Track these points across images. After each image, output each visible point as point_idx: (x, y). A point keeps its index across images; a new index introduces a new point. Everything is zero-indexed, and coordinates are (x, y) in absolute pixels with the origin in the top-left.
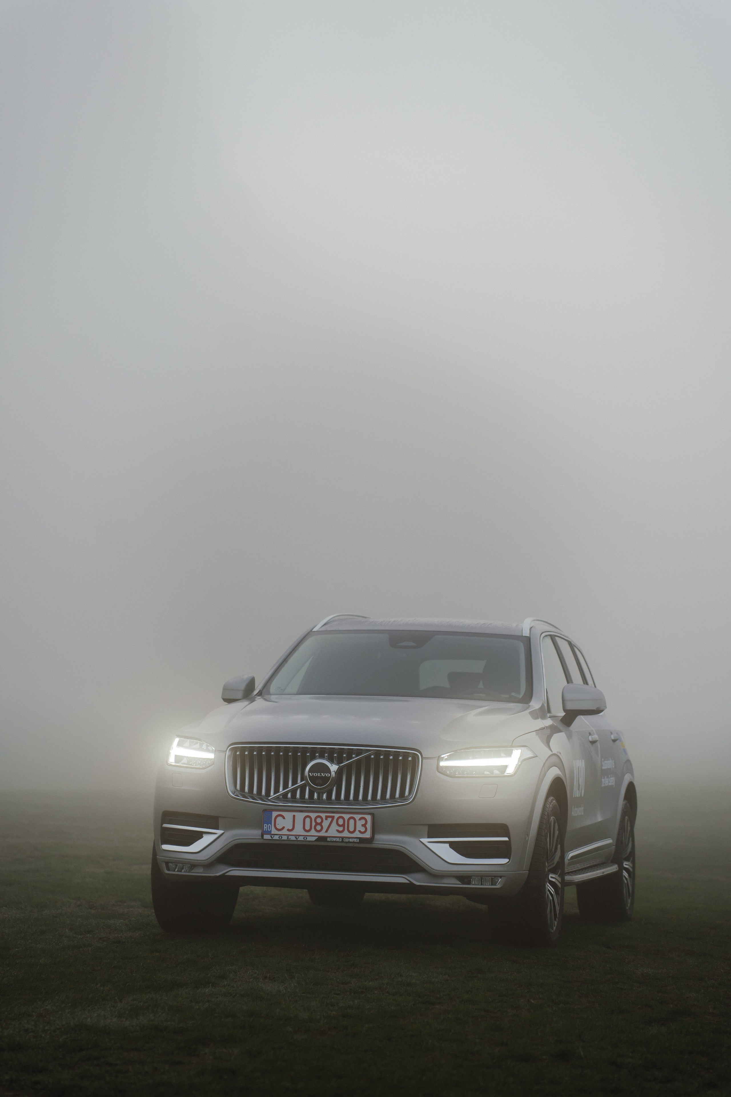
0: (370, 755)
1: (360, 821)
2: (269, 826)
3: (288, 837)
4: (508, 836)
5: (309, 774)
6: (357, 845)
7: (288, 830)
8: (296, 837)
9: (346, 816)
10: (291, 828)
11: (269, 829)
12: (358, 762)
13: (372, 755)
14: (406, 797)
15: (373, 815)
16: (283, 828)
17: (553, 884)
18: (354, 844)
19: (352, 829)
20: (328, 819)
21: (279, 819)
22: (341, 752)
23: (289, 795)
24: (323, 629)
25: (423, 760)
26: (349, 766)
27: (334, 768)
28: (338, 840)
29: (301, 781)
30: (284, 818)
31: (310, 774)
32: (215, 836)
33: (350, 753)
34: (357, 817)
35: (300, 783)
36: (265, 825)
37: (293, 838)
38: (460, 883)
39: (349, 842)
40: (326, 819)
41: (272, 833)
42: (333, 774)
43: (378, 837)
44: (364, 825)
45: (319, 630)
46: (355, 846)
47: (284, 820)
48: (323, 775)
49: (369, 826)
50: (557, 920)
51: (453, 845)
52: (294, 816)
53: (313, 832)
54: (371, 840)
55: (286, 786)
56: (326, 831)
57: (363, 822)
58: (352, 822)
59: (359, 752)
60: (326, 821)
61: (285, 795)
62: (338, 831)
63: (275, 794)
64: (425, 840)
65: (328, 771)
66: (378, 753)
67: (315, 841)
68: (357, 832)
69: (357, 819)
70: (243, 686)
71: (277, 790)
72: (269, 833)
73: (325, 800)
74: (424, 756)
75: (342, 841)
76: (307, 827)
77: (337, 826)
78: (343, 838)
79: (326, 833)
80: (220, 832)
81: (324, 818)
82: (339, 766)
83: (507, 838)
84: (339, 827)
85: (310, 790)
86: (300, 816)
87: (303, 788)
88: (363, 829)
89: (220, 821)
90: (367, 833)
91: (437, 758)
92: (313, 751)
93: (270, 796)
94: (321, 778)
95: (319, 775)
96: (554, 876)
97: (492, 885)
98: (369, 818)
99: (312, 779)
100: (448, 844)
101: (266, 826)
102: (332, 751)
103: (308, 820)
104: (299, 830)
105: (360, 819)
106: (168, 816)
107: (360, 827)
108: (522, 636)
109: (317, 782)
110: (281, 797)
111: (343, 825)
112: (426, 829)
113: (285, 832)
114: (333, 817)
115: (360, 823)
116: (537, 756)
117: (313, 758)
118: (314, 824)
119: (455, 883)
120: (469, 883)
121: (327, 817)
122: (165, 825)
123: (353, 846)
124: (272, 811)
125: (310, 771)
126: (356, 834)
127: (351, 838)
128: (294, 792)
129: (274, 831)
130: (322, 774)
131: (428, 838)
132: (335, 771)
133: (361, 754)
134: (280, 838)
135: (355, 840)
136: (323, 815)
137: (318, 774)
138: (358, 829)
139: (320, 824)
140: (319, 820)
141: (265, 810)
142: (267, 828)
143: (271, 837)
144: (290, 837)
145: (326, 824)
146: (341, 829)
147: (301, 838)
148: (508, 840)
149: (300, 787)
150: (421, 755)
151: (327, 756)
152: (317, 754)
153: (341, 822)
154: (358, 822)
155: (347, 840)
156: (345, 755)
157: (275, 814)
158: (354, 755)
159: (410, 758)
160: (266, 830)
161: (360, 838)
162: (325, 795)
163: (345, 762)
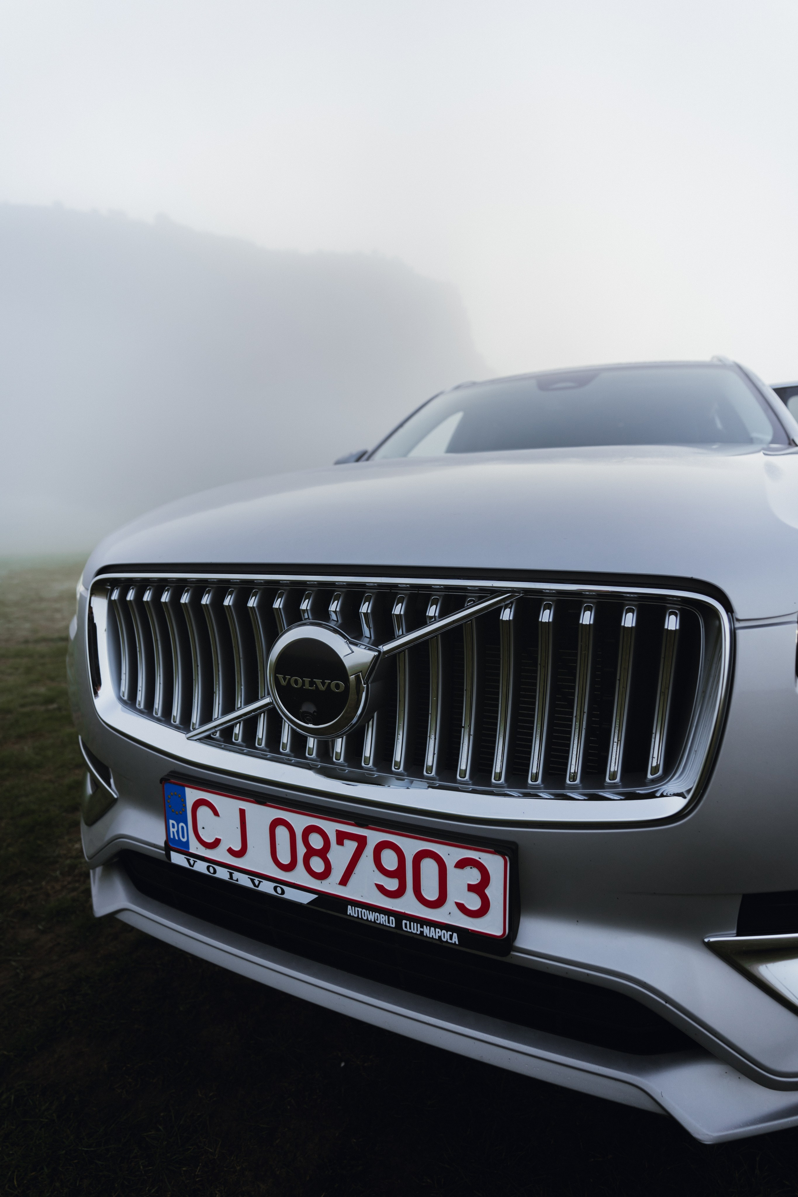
0: (495, 612)
1: (458, 871)
2: (182, 827)
3: (232, 874)
5: (277, 679)
7: (231, 853)
8: (253, 880)
9: (409, 846)
10: (237, 847)
11: (183, 837)
12: (453, 636)
13: (506, 607)
15: (511, 850)
16: (217, 843)
19: (431, 892)
20: (346, 842)
21: (203, 812)
22: (385, 596)
25: (740, 633)
27: (358, 658)
28: (382, 919)
30: (216, 813)
31: (280, 676)
33: (418, 600)
34: (450, 854)
36: (171, 821)
37: (244, 880)
39: (422, 935)
40: (340, 842)
41: (192, 850)
42: (357, 681)
43: (531, 932)
44: (479, 889)
47: (216, 818)
48: (322, 688)
49: (497, 893)
52: (242, 812)
53: (301, 876)
55: (229, 703)
56: (344, 881)
57: (473, 876)
58: (429, 867)
59: (454, 599)
60: (340, 847)
62: (381, 889)
65: (340, 669)
66: (528, 602)
68: (450, 905)
69: (450, 864)
71: (207, 713)
72: (183, 848)
74: (740, 613)
75: (399, 929)
76: (285, 858)
77: (376, 870)
78: (400, 916)
79: (342, 887)
81: (333, 838)
82: (379, 652)
84: (383, 875)
86: (259, 816)
88: (474, 903)
90: (487, 917)
92: (294, 596)
93: (189, 730)
94: (318, 694)
95: (307, 686)
98: (493, 861)
101: (174, 825)
102: (354, 595)
103: (282, 832)
104: (259, 860)
105: (462, 864)
107: (460, 893)
110: (218, 734)
111: (399, 874)
113: (220, 854)
114: (362, 841)
115: (460, 877)
117: (292, 617)
118: (301, 850)
121: (341, 837)
124: (184, 786)
125: (282, 664)
126: (451, 916)
127: (431, 926)
128: (250, 723)
129: (195, 847)
130: (318, 681)
131: (739, 934)
132: (362, 671)
133: (460, 606)
134: (213, 869)
135: (445, 934)
136: (331, 828)
137: (304, 682)
138: (452, 897)
139: (323, 853)
140: (316, 841)
141: (167, 779)
142: (178, 832)
143: (189, 859)
144: (236, 875)
145: (339, 855)
146: (392, 884)
147: (267, 887)
149: (240, 723)
150: (729, 609)
151: (335, 612)
152: (305, 605)
153: (390, 860)
154: (452, 873)
155: (415, 929)
156: (398, 609)
157: (192, 795)
158: (432, 611)
159: (672, 623)
160: (177, 838)
161: (462, 932)
162: (339, 745)
163: (403, 635)
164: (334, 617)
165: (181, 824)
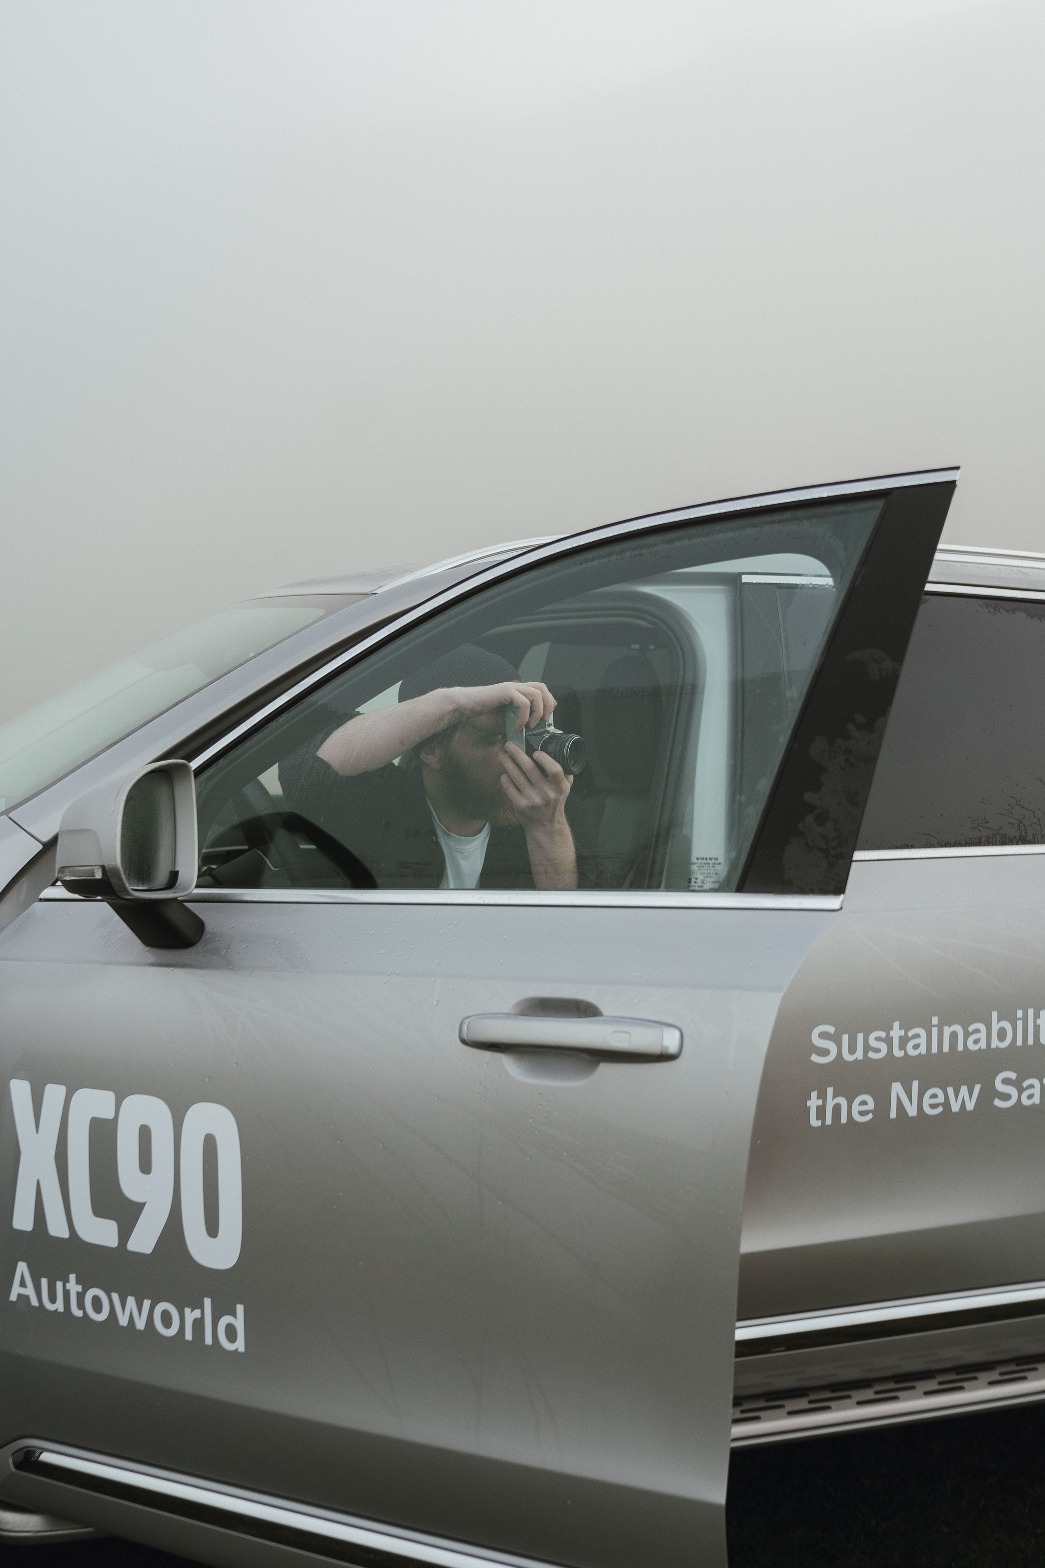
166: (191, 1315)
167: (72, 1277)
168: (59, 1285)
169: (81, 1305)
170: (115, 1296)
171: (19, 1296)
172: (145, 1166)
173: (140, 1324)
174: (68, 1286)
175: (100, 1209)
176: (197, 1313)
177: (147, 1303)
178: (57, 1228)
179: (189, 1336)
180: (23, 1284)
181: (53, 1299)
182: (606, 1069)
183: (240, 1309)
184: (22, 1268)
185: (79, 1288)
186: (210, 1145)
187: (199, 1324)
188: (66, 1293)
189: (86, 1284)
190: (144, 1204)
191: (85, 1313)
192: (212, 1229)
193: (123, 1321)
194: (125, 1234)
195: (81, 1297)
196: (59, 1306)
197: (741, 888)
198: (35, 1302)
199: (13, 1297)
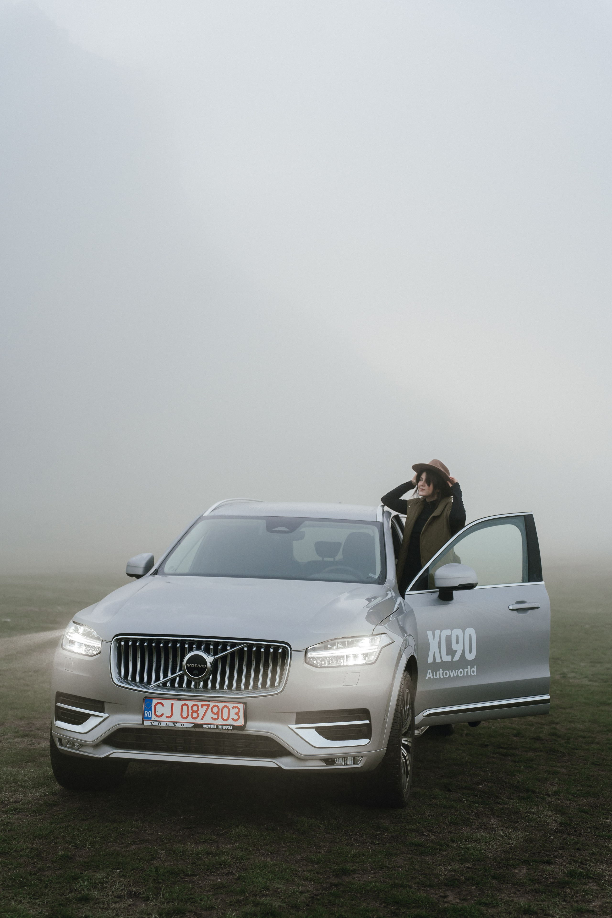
0: (243, 648)
1: (233, 710)
2: (150, 713)
3: (167, 723)
4: (369, 718)
5: (187, 666)
6: (230, 732)
7: (167, 717)
8: (174, 724)
9: (221, 705)
10: (169, 715)
11: (150, 716)
12: (233, 654)
13: (245, 647)
14: (276, 686)
15: (245, 704)
16: (163, 715)
17: (405, 746)
18: (227, 730)
19: (225, 717)
21: (159, 706)
22: (216, 644)
23: (169, 684)
24: (212, 514)
25: (292, 653)
26: (224, 658)
27: (209, 659)
28: (212, 727)
29: (180, 671)
30: (163, 705)
31: (188, 664)
32: (101, 719)
33: (225, 645)
34: (231, 705)
35: (178, 673)
36: (145, 711)
37: (171, 725)
38: (325, 765)
39: (223, 729)
40: (202, 707)
41: (152, 719)
42: (209, 665)
43: (249, 724)
44: (237, 714)
45: (209, 515)
46: (228, 732)
47: (163, 707)
49: (241, 714)
50: (408, 776)
51: (320, 730)
52: (172, 704)
53: (190, 719)
54: (243, 728)
55: (165, 675)
56: (202, 719)
57: (236, 710)
58: (226, 710)
59: (233, 645)
60: (202, 709)
61: (165, 684)
62: (212, 718)
63: (155, 682)
64: (293, 726)
65: (205, 662)
66: (250, 646)
67: (192, 727)
68: (230, 719)
69: (231, 708)
70: (143, 563)
71: (157, 679)
72: (149, 719)
73: (201, 689)
74: (293, 649)
75: (217, 728)
76: (185, 715)
77: (212, 713)
78: (217, 725)
79: (202, 720)
80: (105, 715)
81: (200, 706)
82: (215, 658)
83: (368, 721)
84: (213, 714)
85: (188, 680)
86: (178, 704)
87: (181, 677)
88: (236, 717)
89: (106, 706)
90: (239, 721)
91: (305, 650)
92: (191, 643)
93: (151, 684)
94: (198, 669)
95: (196, 666)
96: (406, 739)
97: (354, 764)
98: (241, 707)
99: (190, 670)
100: (314, 730)
101: (146, 713)
102: (208, 644)
103: (185, 708)
104: (177, 717)
105: (233, 708)
106: (61, 697)
107: (233, 715)
108: (377, 521)
109: (194, 673)
110: (161, 685)
111: (218, 713)
112: (294, 716)
113: (163, 718)
114: (208, 706)
115: (233, 712)
116: (394, 642)
117: (191, 649)
118: (190, 711)
119: (321, 766)
120: (333, 765)
121: (203, 706)
122: (59, 704)
123: (226, 732)
124: (152, 699)
125: (188, 662)
126: (230, 722)
127: (225, 726)
128: (173, 681)
129: (154, 718)
130: (199, 665)
131: (296, 724)
132: (210, 662)
133: (235, 646)
134: (160, 724)
135: (229, 727)
136: (199, 704)
137: (195, 665)
138: (231, 717)
139: (197, 712)
140: (195, 708)
141: (146, 698)
143: (151, 723)
144: (168, 723)
145: (201, 712)
146: (215, 717)
147: (178, 725)
148: (369, 723)
149: (178, 677)
150: (291, 648)
151: (203, 648)
152: (195, 646)
153: (215, 710)
154: (231, 710)
155: (221, 727)
156: (220, 647)
157: (155, 701)
158: (228, 648)
159: (280, 651)
160: (147, 717)
161: (233, 726)
162: (201, 685)
163: (221, 654)
164: (203, 649)
165: (150, 712)
166: (466, 670)
167: (441, 670)
168: (438, 672)
169: (443, 675)
170: (450, 671)
171: (428, 677)
172: (457, 643)
173: (455, 675)
174: (440, 672)
175: (448, 654)
176: (467, 670)
177: (457, 671)
178: (438, 660)
179: (465, 675)
180: (429, 674)
181: (436, 676)
182: (530, 611)
183: (475, 666)
184: (430, 671)
185: (442, 672)
186: (470, 636)
187: (467, 672)
188: (440, 674)
189: (444, 670)
190: (457, 650)
191: (444, 677)
192: (470, 652)
193: (452, 676)
194: (453, 658)
195: (443, 673)
196: (438, 677)
197: (529, 582)
198: (432, 678)
199: (427, 678)
